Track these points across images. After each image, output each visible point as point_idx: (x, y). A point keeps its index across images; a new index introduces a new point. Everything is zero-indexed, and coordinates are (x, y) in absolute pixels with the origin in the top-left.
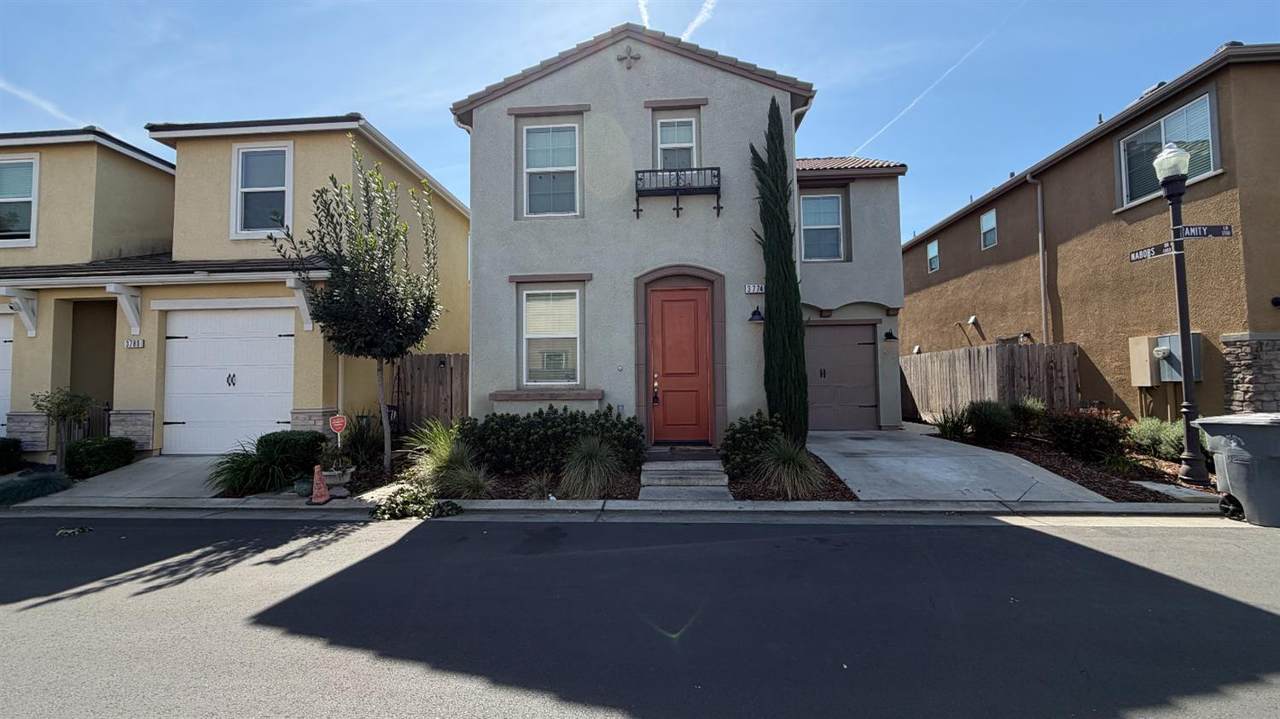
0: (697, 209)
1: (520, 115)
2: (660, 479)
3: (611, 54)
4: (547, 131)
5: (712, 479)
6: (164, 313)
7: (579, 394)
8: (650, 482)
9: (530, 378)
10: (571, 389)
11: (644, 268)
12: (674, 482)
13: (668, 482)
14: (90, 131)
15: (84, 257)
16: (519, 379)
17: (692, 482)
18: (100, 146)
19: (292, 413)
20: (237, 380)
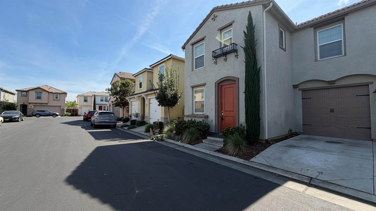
0: (231, 57)
1: (193, 45)
2: (207, 142)
3: (210, 19)
4: (198, 46)
5: (218, 144)
6: (150, 99)
7: (200, 116)
8: (205, 142)
9: (196, 112)
10: (203, 115)
11: (218, 79)
12: (210, 143)
13: (208, 143)
14: (145, 69)
15: (146, 90)
16: (193, 112)
17: (214, 144)
18: (147, 71)
19: (161, 118)
20: (156, 111)
